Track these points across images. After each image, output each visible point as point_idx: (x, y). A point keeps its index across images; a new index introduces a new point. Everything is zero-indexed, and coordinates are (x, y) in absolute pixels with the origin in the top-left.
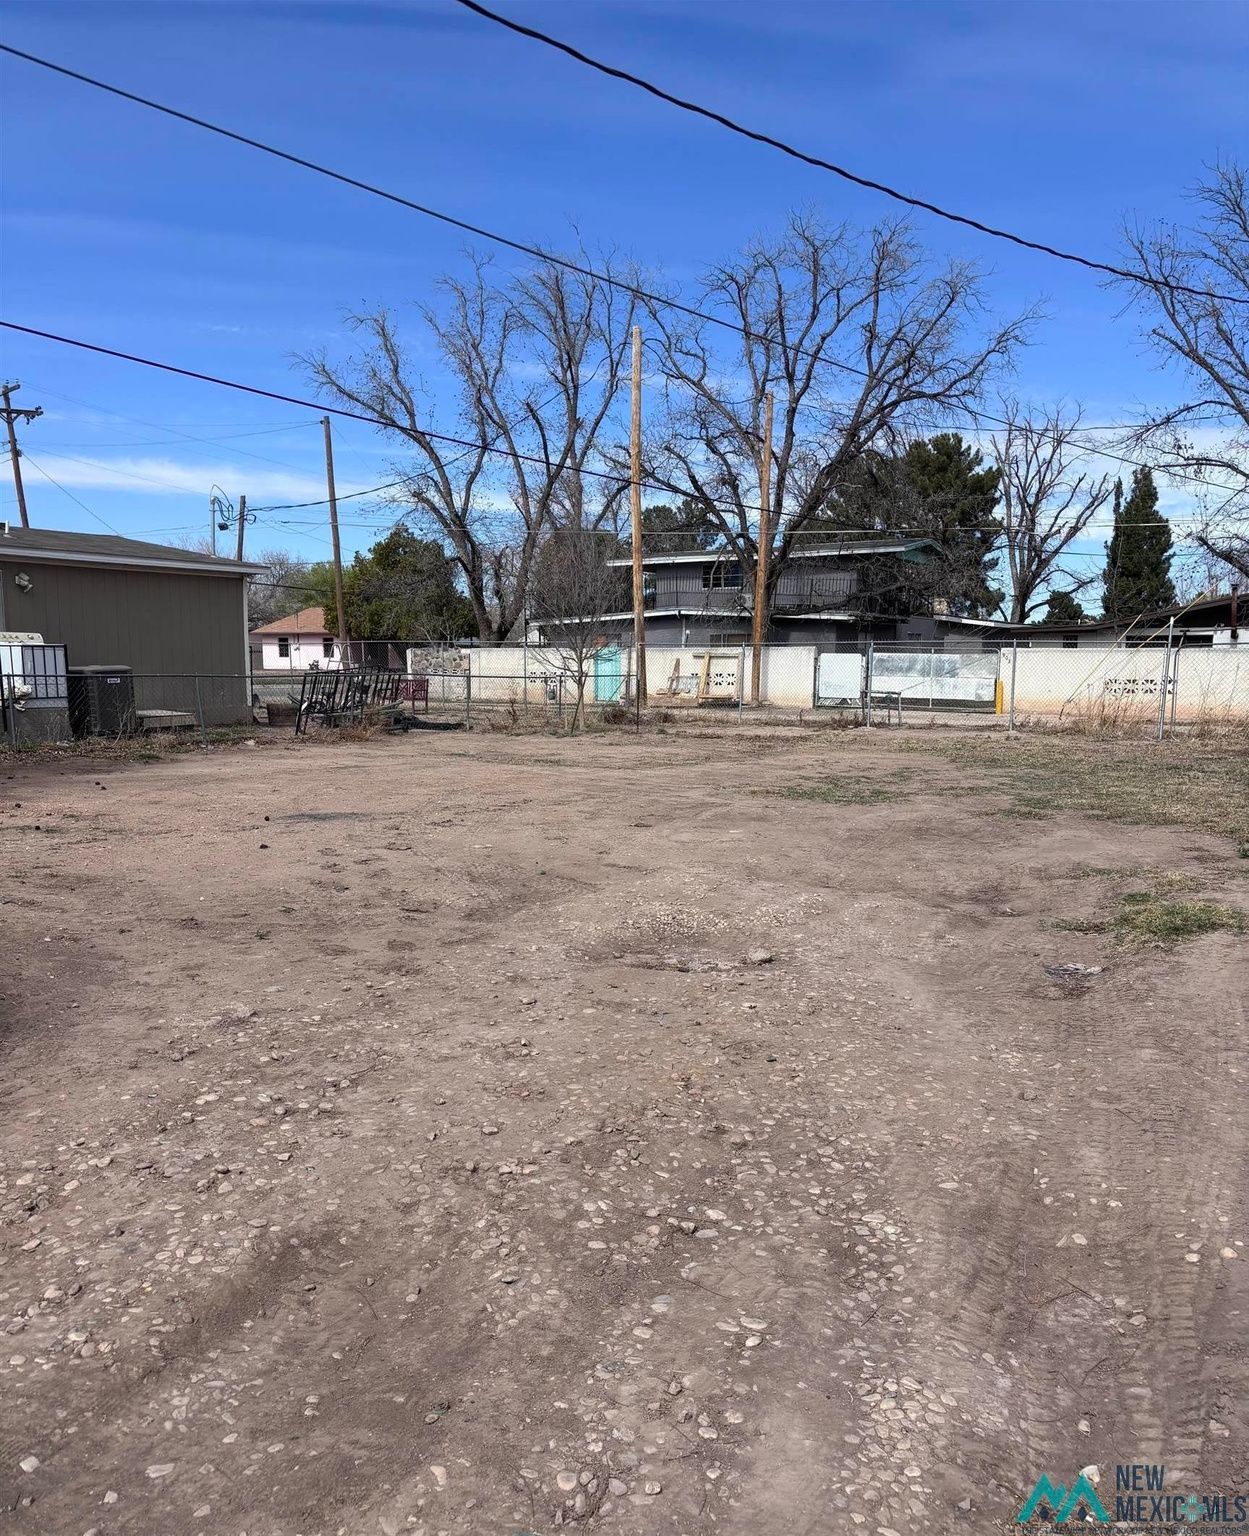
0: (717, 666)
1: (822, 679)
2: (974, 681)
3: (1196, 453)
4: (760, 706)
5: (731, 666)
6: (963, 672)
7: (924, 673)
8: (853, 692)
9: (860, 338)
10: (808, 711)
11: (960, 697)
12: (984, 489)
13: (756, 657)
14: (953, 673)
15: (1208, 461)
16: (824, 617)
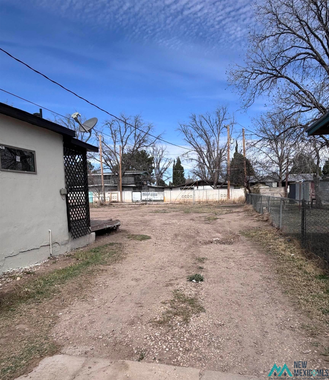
0: (113, 195)
1: (133, 197)
2: (160, 197)
3: (191, 158)
4: (122, 202)
5: (116, 195)
6: (158, 195)
7: (151, 195)
8: (139, 199)
9: (134, 135)
10: (131, 203)
11: (158, 199)
12: (151, 161)
13: (121, 193)
14: (156, 195)
15: (193, 159)
16: (131, 185)
